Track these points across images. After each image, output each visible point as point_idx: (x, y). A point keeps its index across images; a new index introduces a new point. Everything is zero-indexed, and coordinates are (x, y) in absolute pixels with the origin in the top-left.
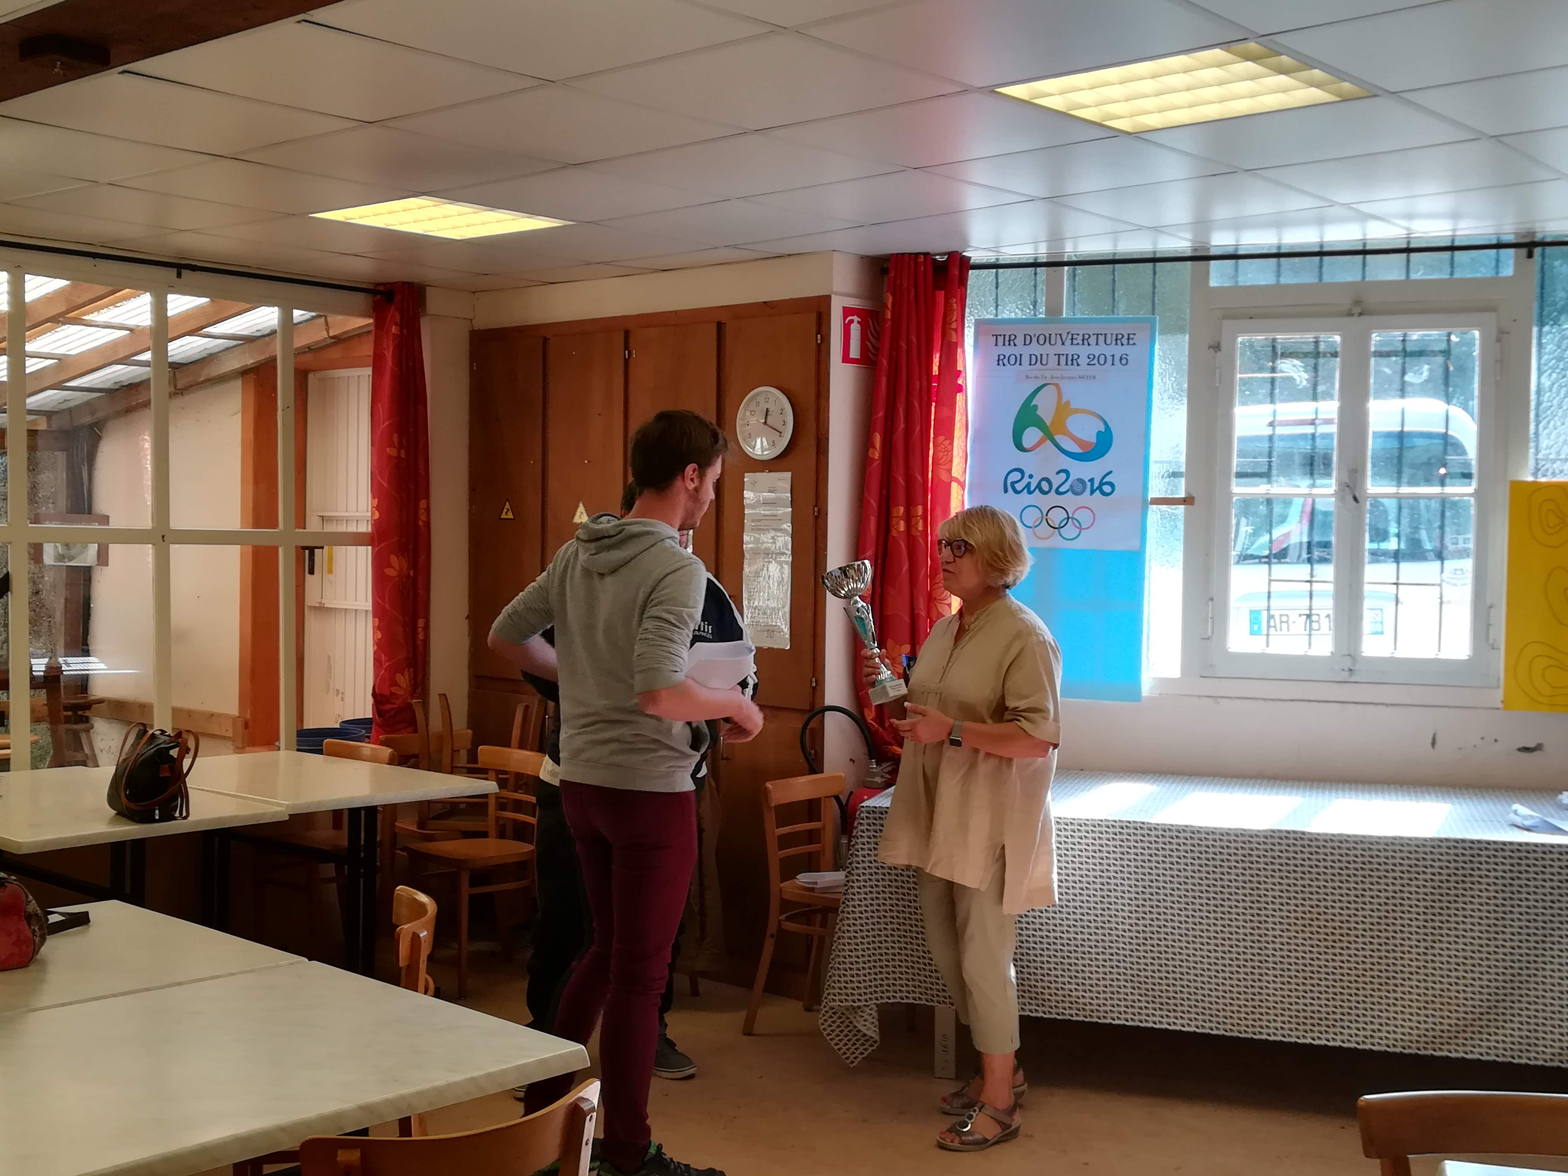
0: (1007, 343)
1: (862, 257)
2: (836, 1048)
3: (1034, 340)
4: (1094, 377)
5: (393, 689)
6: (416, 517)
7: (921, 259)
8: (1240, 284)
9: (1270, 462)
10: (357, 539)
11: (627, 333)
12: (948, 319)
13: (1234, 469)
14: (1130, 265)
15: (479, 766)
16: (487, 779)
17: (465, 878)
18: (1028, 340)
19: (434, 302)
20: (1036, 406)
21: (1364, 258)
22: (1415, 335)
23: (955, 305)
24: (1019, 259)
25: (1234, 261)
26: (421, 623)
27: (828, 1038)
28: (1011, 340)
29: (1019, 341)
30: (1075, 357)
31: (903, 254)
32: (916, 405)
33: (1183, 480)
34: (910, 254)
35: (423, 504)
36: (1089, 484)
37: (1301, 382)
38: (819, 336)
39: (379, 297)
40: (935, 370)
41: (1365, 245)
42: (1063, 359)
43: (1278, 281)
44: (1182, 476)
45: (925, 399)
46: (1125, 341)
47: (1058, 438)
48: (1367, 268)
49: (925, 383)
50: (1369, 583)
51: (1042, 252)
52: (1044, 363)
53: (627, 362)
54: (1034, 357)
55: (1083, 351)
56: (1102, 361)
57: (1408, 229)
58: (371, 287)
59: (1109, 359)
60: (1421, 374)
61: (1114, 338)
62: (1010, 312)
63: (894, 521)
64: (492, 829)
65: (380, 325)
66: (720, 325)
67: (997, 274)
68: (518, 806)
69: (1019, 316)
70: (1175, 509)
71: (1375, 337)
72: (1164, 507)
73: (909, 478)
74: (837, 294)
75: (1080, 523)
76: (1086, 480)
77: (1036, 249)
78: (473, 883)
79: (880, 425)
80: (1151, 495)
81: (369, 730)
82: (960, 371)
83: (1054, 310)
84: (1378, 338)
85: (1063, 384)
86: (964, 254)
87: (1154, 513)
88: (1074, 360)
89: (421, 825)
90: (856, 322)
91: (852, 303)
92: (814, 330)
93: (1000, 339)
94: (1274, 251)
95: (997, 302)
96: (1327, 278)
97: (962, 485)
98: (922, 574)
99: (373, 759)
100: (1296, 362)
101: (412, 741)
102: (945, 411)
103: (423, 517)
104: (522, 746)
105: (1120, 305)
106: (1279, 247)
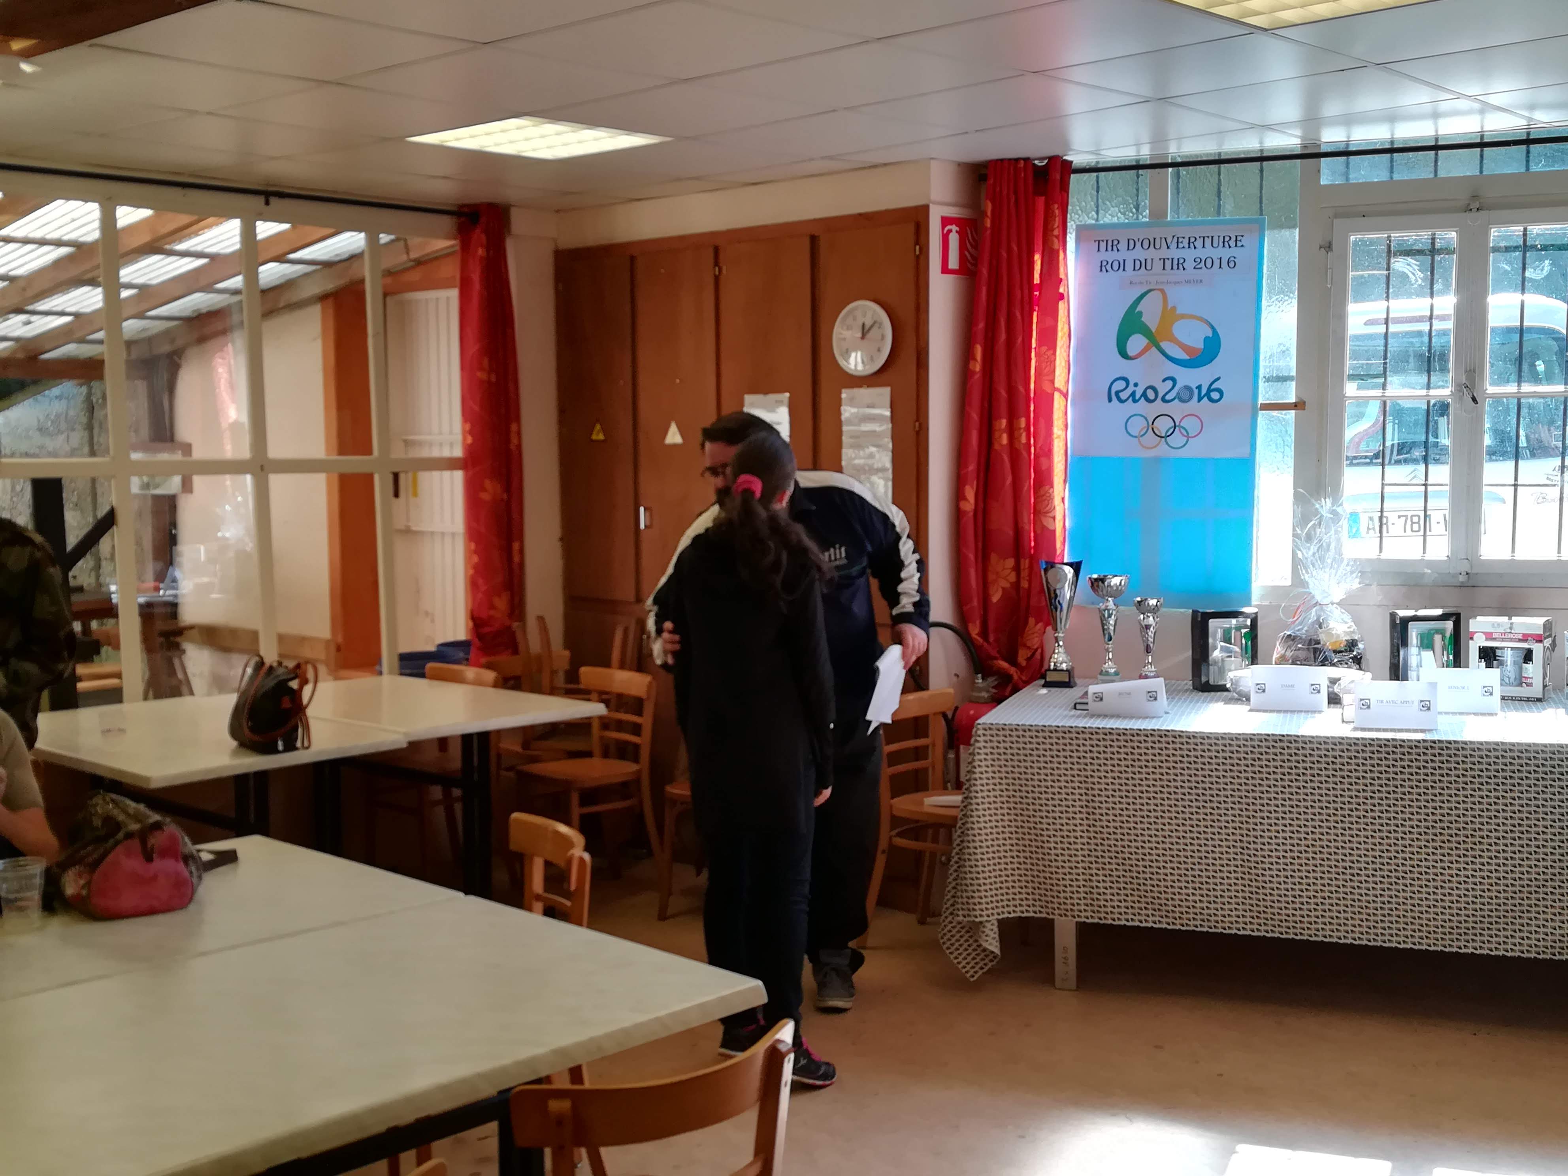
0: (1110, 248)
1: (959, 164)
2: (955, 961)
3: (1138, 244)
4: (1201, 281)
5: (492, 613)
6: (508, 441)
7: (1022, 164)
8: (1351, 181)
9: (1385, 363)
10: (450, 464)
11: (716, 250)
12: (1050, 226)
13: (1347, 371)
14: (1237, 165)
15: (581, 686)
16: (589, 700)
17: (575, 798)
18: (1131, 244)
19: (519, 222)
20: (1141, 313)
21: (1482, 151)
22: (1535, 229)
23: (1057, 212)
24: (1121, 161)
25: (1345, 158)
26: (516, 546)
27: (948, 952)
28: (1113, 245)
29: (1123, 246)
30: (1181, 261)
31: (1002, 160)
32: (1018, 314)
33: (1294, 383)
34: (1010, 160)
35: (514, 427)
36: (1196, 391)
37: (1416, 280)
38: (918, 247)
39: (463, 219)
40: (1037, 280)
41: (1482, 137)
42: (1168, 264)
43: (1392, 178)
44: (1293, 380)
45: (1027, 308)
46: (1232, 243)
47: (1164, 345)
48: (1485, 161)
49: (1026, 292)
50: (1486, 485)
51: (1145, 153)
52: (1149, 267)
53: (717, 279)
54: (1138, 263)
55: (1189, 255)
56: (1209, 264)
57: (1530, 119)
58: (454, 209)
59: (1217, 263)
60: (1542, 270)
61: (1221, 239)
62: (1112, 216)
63: (997, 434)
64: (597, 749)
65: (465, 246)
66: (814, 239)
67: (1097, 177)
68: (620, 726)
69: (1121, 221)
70: (1285, 414)
71: (1494, 232)
72: (1275, 413)
73: (1011, 390)
74: (935, 203)
75: (1186, 431)
76: (1194, 387)
77: (1138, 151)
78: (583, 803)
79: (980, 336)
80: (1261, 401)
81: (468, 653)
82: (1061, 280)
83: (1158, 214)
84: (1496, 234)
85: (1167, 288)
86: (1065, 158)
87: (1263, 417)
88: (1180, 264)
89: (526, 745)
90: (954, 231)
91: (952, 212)
92: (912, 239)
93: (1103, 245)
94: (1387, 146)
95: (1097, 207)
96: (1442, 174)
97: (1065, 396)
98: (1026, 488)
99: (478, 682)
100: (1410, 260)
101: (513, 664)
102: (1049, 322)
103: (515, 441)
104: (622, 666)
105: (1227, 206)
106: (1392, 142)
